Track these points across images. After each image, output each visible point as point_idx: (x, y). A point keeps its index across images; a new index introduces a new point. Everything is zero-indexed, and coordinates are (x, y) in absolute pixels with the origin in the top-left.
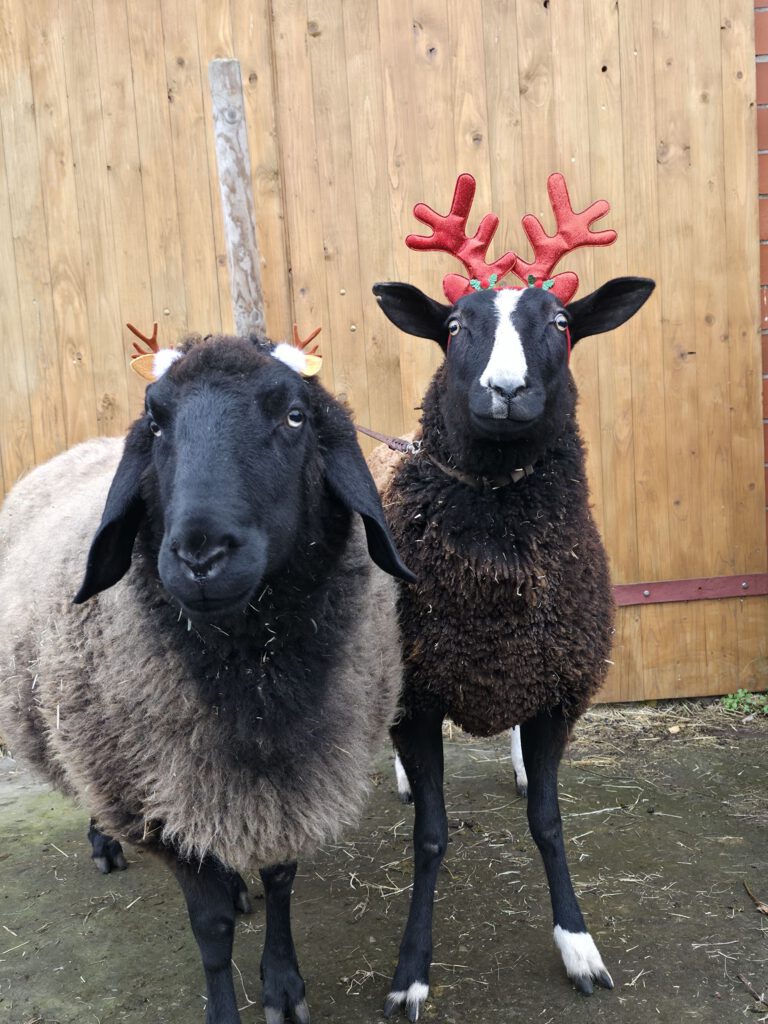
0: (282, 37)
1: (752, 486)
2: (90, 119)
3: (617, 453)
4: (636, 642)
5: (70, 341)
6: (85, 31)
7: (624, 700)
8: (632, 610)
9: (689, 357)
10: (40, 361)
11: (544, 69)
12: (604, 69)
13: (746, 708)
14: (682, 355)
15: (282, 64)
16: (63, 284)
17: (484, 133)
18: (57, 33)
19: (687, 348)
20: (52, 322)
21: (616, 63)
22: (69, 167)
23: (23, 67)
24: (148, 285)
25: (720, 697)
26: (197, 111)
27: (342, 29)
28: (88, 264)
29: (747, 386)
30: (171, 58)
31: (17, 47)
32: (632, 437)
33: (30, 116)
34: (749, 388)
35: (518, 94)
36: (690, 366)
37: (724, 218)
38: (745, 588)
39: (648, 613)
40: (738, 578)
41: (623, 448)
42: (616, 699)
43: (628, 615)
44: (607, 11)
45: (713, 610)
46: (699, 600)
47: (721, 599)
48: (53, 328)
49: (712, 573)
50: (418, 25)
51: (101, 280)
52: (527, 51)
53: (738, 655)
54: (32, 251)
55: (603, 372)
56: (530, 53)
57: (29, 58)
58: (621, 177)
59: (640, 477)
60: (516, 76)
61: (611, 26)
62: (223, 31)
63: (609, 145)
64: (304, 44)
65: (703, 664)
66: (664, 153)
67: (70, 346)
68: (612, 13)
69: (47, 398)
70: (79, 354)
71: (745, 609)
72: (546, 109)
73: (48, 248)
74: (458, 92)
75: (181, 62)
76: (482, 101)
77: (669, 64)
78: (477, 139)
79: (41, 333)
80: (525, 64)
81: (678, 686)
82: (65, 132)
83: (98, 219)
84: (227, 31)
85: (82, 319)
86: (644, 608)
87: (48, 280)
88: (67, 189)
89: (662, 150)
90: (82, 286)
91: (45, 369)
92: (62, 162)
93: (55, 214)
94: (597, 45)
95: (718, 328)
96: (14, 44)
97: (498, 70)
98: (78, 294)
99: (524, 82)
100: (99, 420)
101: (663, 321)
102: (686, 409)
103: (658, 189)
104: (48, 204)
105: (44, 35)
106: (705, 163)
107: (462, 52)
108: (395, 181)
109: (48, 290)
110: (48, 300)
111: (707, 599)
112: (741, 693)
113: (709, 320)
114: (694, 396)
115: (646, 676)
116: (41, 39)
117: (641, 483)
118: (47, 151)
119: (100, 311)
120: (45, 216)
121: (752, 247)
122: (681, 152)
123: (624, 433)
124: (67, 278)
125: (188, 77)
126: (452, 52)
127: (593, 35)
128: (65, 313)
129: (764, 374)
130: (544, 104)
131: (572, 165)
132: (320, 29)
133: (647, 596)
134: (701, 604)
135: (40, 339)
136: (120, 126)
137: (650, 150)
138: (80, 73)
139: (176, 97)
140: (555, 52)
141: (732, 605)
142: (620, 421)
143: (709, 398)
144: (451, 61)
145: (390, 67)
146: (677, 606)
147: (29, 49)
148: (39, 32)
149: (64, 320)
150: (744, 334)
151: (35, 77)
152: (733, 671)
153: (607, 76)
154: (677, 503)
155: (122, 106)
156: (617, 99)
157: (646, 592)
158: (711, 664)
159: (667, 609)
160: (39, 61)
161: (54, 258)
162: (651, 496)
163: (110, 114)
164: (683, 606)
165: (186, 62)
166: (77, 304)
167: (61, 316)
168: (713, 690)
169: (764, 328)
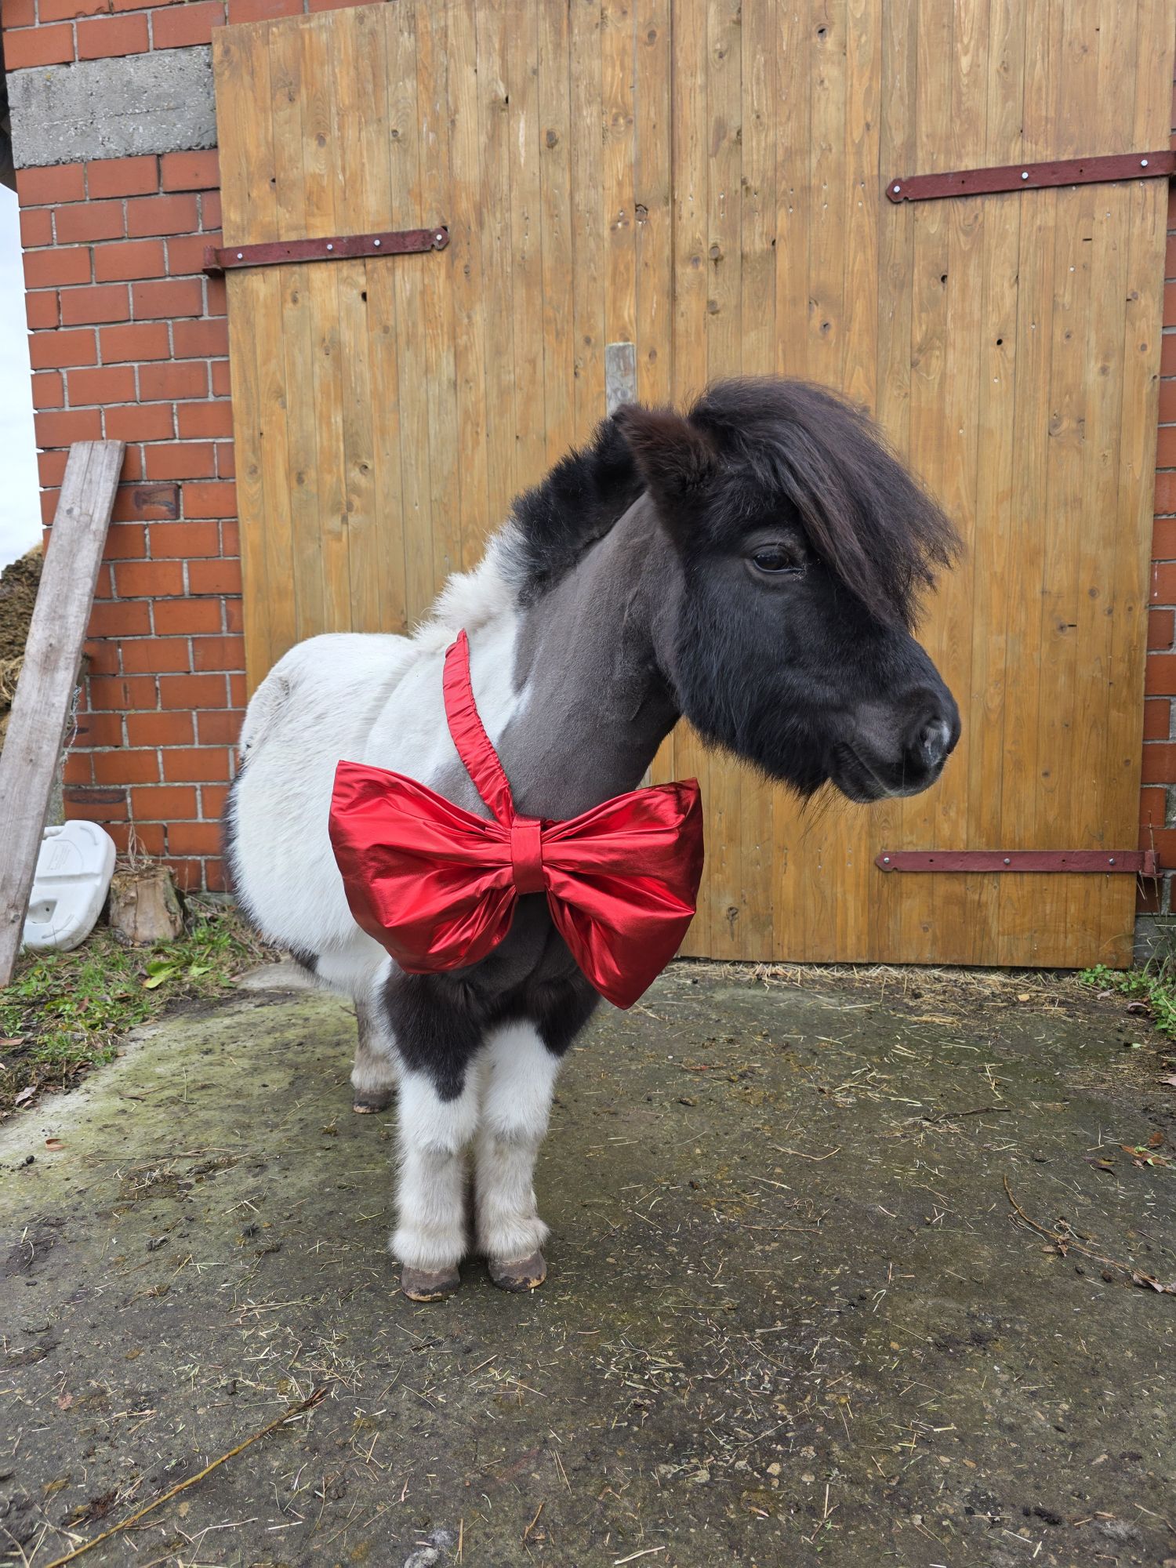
0: (682, 315)
1: (1127, 762)
2: (504, 393)
3: (986, 721)
4: (992, 910)
6: (504, 313)
7: (977, 963)
8: (991, 876)
9: (1069, 629)
11: (938, 343)
12: (999, 342)
13: (1103, 983)
14: (1062, 628)
15: (680, 341)
16: (471, 542)
18: (480, 315)
19: (1067, 621)
21: (1012, 336)
22: (483, 438)
23: (449, 347)
25: (1077, 970)
26: (600, 386)
27: (739, 307)
29: (1129, 660)
30: (579, 338)
31: (445, 330)
32: (1003, 707)
33: (453, 391)
34: (1132, 664)
35: (909, 367)
36: (1068, 637)
37: (1115, 492)
38: (1112, 864)
39: (1008, 881)
40: (1104, 854)
41: (993, 717)
42: (968, 962)
43: (986, 881)
44: (1006, 284)
45: (1077, 884)
46: (1062, 872)
47: (1085, 873)
49: (1078, 847)
50: (813, 302)
52: (921, 325)
53: (1100, 930)
54: (446, 512)
55: (977, 641)
56: (924, 327)
57: (454, 338)
58: (1010, 448)
59: (1008, 747)
60: (908, 349)
61: (1009, 301)
62: (628, 311)
63: (998, 416)
64: (702, 322)
65: (1062, 936)
66: (1056, 426)
68: (1011, 287)
71: (1110, 885)
72: (937, 381)
73: (460, 510)
74: (849, 365)
75: (588, 341)
76: (872, 375)
77: (1068, 337)
80: (918, 337)
81: (1034, 955)
82: (482, 405)
83: (505, 484)
84: (632, 311)
86: (1003, 876)
87: (458, 539)
88: (480, 457)
89: (1054, 424)
92: (477, 433)
93: (469, 480)
94: (994, 318)
95: (1102, 601)
96: (442, 326)
97: (890, 345)
99: (916, 355)
101: (1043, 592)
102: (1063, 680)
103: (1047, 462)
104: (463, 470)
105: (469, 317)
106: (1099, 438)
107: (856, 327)
110: (458, 557)
111: (1071, 872)
112: (1099, 968)
113: (1093, 593)
114: (1072, 669)
115: (1002, 942)
116: (466, 321)
117: (1010, 752)
118: (465, 423)
120: (460, 482)
121: (1145, 521)
122: (1074, 425)
123: (995, 703)
124: (475, 537)
125: (593, 355)
126: (843, 329)
127: (990, 308)
129: (1148, 650)
130: (935, 378)
131: (959, 437)
132: (718, 307)
133: (1007, 864)
134: (1064, 876)
136: (529, 399)
137: (1043, 423)
138: (498, 351)
139: (582, 373)
140: (950, 325)
141: (1097, 880)
142: (992, 690)
143: (1085, 672)
144: (844, 336)
145: (784, 342)
146: (1037, 877)
147: (455, 330)
148: (464, 315)
150: (1130, 609)
151: (459, 356)
152: (1093, 945)
153: (1002, 349)
154: (1046, 774)
155: (533, 382)
156: (1011, 371)
157: (1007, 860)
158: (1070, 936)
159: (1027, 878)
160: (463, 340)
162: (1019, 765)
163: (521, 389)
164: (1045, 877)
165: (593, 340)
168: (1070, 963)
169: (1151, 603)
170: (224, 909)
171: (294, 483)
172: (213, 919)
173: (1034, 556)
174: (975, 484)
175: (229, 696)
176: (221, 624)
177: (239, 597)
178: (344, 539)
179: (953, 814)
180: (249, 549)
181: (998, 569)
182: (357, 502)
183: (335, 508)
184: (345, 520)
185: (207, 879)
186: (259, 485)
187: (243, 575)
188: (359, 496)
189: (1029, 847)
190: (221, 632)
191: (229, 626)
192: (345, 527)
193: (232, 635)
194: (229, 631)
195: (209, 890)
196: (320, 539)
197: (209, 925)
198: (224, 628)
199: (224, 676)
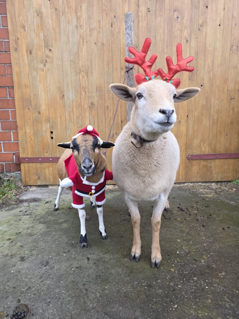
0: (141, 11)
2: (91, 30)
3: (214, 122)
4: (213, 168)
5: (83, 87)
6: (91, 7)
8: (213, 160)
9: (233, 99)
10: (76, 92)
11: (205, 24)
12: (220, 25)
14: (231, 99)
15: (140, 19)
16: (82, 73)
17: (189, 40)
18: (84, 7)
19: (233, 97)
20: (79, 82)
21: (223, 24)
22: (85, 43)
23: (75, 16)
24: (103, 74)
25: (231, 181)
26: (118, 30)
27: (156, 10)
28: (89, 68)
30: (113, 15)
31: (74, 10)
32: (218, 118)
33: (76, 29)
35: (198, 30)
36: (233, 101)
39: (217, 161)
41: (215, 121)
42: (208, 181)
43: (212, 161)
44: (222, 10)
45: (232, 161)
46: (229, 158)
47: (234, 158)
48: (79, 84)
49: (233, 152)
50: (175, 11)
51: (92, 72)
52: (201, 19)
53: (237, 172)
54: (75, 64)
55: (212, 102)
56: (202, 20)
57: (77, 13)
58: (221, 53)
59: (218, 128)
60: (198, 25)
61: (222, 15)
63: (219, 44)
64: (146, 14)
65: (228, 174)
66: (232, 48)
67: (83, 89)
68: (223, 11)
69: (77, 102)
70: (85, 91)
72: (205, 34)
73: (79, 64)
74: (183, 29)
75: (115, 17)
76: (189, 31)
77: (236, 25)
78: (187, 41)
79: (76, 85)
80: (200, 22)
81: (222, 178)
82: (85, 33)
83: (92, 57)
84: (127, 9)
85: (87, 82)
86: (216, 160)
87: (79, 72)
88: (85, 48)
89: (232, 47)
90: (87, 74)
91: (77, 94)
92: (84, 41)
93: (81, 55)
94: (218, 19)
96: (73, 10)
97: (194, 24)
98: (86, 76)
99: (200, 27)
100: (89, 108)
101: (228, 90)
102: (231, 112)
103: (230, 57)
104: (80, 52)
105: (81, 7)
107: (185, 18)
108: (166, 51)
109: (78, 74)
110: (79, 77)
111: (231, 158)
114: (233, 109)
115: (215, 176)
116: (80, 8)
117: (219, 130)
118: (80, 38)
119: (91, 80)
120: (79, 55)
122: (236, 48)
123: (216, 118)
124: (83, 71)
125: (117, 21)
126: (183, 19)
127: (218, 16)
128: (82, 80)
130: (204, 33)
131: (210, 50)
132: (150, 10)
133: (217, 157)
134: (230, 159)
135: (76, 87)
136: (99, 32)
137: (229, 47)
138: (89, 18)
139: (113, 26)
140: (208, 20)
141: (237, 160)
142: (215, 114)
143: (236, 110)
144: (182, 20)
145: (167, 21)
146: (224, 160)
147: (77, 11)
148: (79, 6)
149: (82, 82)
151: (78, 19)
152: (235, 175)
153: (220, 27)
154: (226, 135)
155: (100, 28)
156: (222, 33)
157: (217, 156)
158: (230, 174)
159: (221, 160)
160: (79, 14)
161: (80, 66)
162: (221, 133)
163: (96, 29)
164: (225, 160)
165: (116, 17)
166: (85, 78)
167: (81, 81)
168: (230, 180)
170: (11, 177)
171: (29, 54)
172: (9, 180)
173: (226, 81)
174: (213, 62)
175: (10, 116)
176: (7, 96)
177: (13, 87)
178: (45, 71)
179: (205, 145)
180: (15, 73)
181: (218, 84)
182: (48, 60)
183: (42, 62)
184: (45, 65)
185: (6, 169)
186: (18, 54)
187: (14, 81)
188: (49, 58)
189: (222, 152)
190: (7, 98)
191: (9, 96)
192: (45, 67)
193: (11, 99)
194: (10, 97)
195: (6, 172)
196: (37, 71)
197: (8, 182)
198: (8, 96)
199: (9, 110)
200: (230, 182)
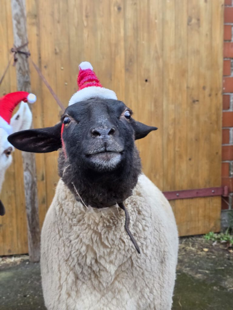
1: (217, 153)
3: (168, 139)
8: (172, 202)
9: (197, 102)
13: (213, 239)
14: (194, 101)
17: (122, 7)
19: (196, 98)
25: (202, 235)
32: (175, 133)
34: (218, 115)
36: (196, 106)
37: (211, 48)
38: (214, 193)
39: (178, 202)
40: (211, 189)
41: (171, 138)
45: (202, 201)
46: (196, 197)
47: (204, 197)
49: (202, 187)
53: (210, 218)
55: (164, 107)
58: (174, 29)
59: (177, 149)
63: (170, 16)
65: (197, 222)
71: (213, 201)
78: (119, 9)
81: (188, 231)
89: (190, 20)
95: (207, 91)
101: (188, 87)
102: (195, 122)
103: (187, 35)
106: (205, 27)
108: (85, 24)
111: (200, 197)
112: (211, 234)
113: (204, 88)
114: (198, 118)
117: (177, 151)
121: (221, 60)
122: (196, 21)
123: (171, 132)
129: (223, 110)
131: (156, 23)
133: (178, 196)
134: (197, 199)
141: (208, 199)
142: (170, 126)
143: (203, 118)
146: (188, 200)
150: (217, 94)
152: (208, 225)
154: (190, 159)
157: (178, 194)
158: (200, 222)
159: (185, 201)
162: (181, 156)
164: (191, 200)
168: (200, 232)
169: (224, 92)
173: (183, 73)
174: (162, 42)
179: (158, 177)
181: (171, 78)
189: (185, 187)
200: (200, 236)
